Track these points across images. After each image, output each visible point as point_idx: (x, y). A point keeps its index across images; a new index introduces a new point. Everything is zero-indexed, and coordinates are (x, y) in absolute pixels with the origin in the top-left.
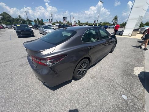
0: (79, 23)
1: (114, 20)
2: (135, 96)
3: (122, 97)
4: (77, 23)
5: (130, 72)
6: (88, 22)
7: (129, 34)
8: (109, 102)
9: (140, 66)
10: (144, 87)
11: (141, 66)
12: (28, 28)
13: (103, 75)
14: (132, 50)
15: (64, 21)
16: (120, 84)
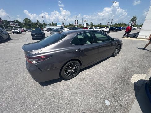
0: (92, 25)
1: (132, 20)
2: (119, 104)
3: (104, 102)
4: (90, 25)
5: (126, 79)
6: (101, 24)
7: (146, 36)
8: (89, 104)
9: (142, 74)
10: (136, 96)
11: (144, 74)
12: (41, 31)
13: (93, 79)
14: (141, 56)
15: (75, 24)
16: (108, 89)
